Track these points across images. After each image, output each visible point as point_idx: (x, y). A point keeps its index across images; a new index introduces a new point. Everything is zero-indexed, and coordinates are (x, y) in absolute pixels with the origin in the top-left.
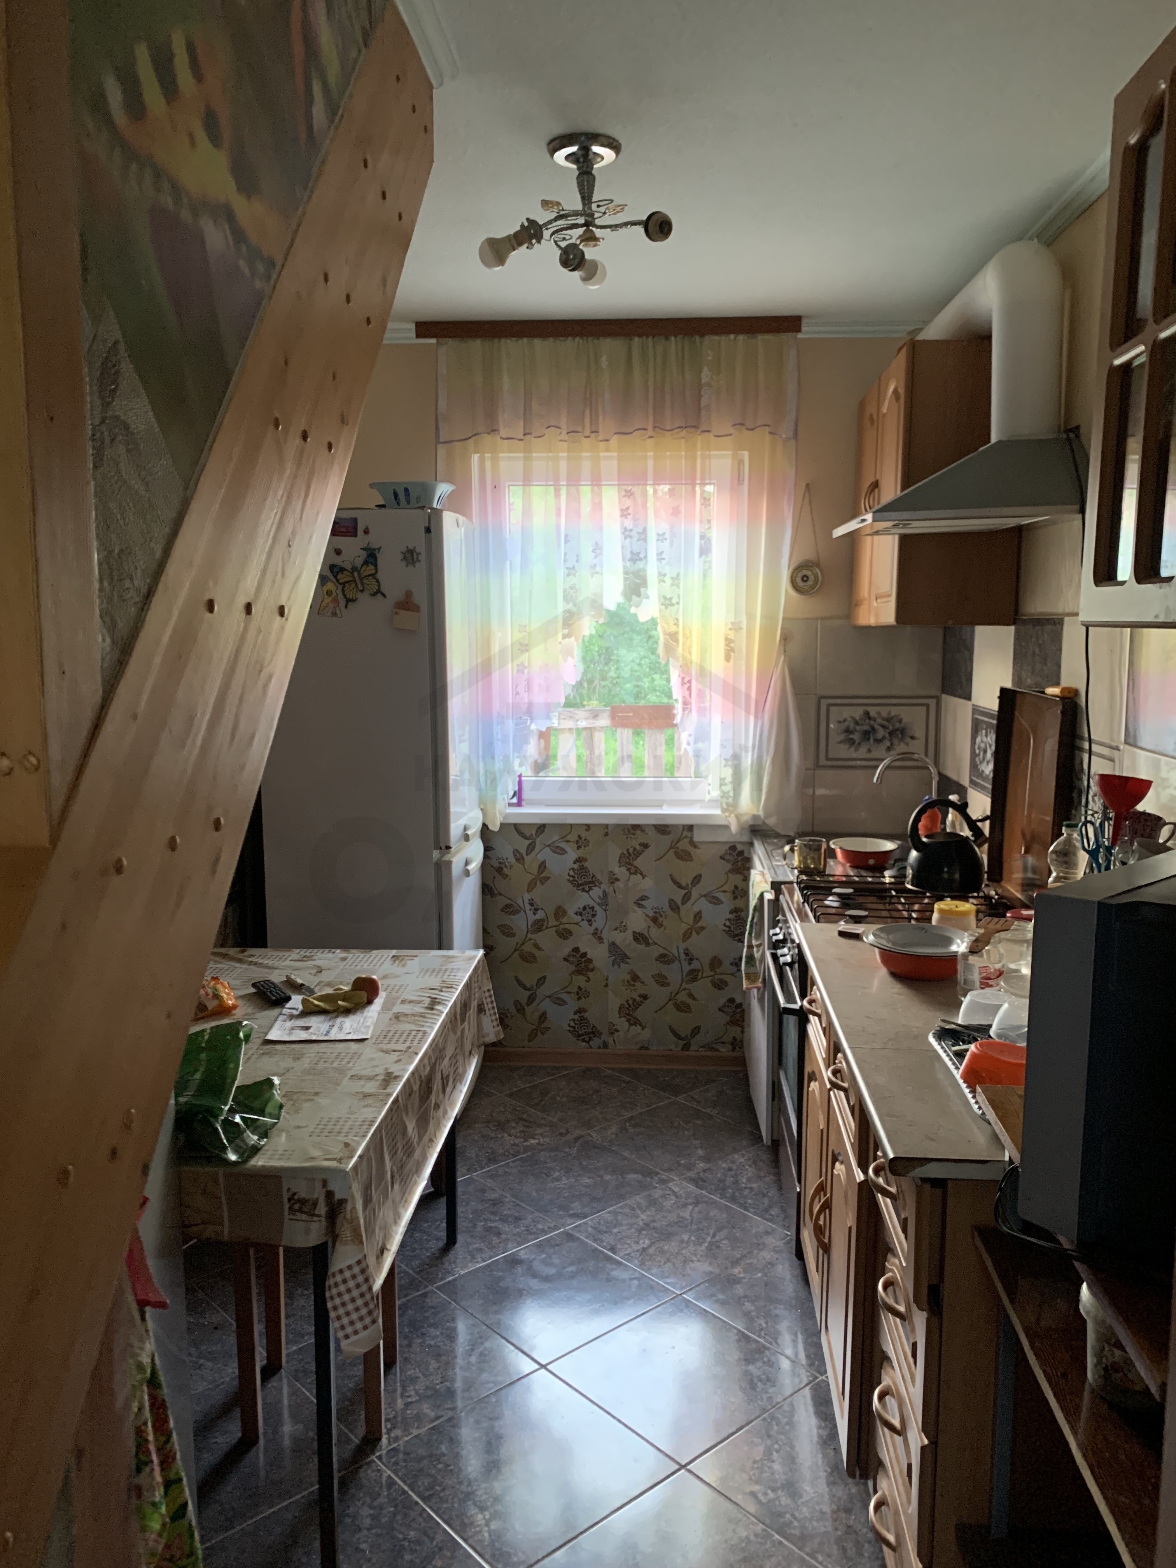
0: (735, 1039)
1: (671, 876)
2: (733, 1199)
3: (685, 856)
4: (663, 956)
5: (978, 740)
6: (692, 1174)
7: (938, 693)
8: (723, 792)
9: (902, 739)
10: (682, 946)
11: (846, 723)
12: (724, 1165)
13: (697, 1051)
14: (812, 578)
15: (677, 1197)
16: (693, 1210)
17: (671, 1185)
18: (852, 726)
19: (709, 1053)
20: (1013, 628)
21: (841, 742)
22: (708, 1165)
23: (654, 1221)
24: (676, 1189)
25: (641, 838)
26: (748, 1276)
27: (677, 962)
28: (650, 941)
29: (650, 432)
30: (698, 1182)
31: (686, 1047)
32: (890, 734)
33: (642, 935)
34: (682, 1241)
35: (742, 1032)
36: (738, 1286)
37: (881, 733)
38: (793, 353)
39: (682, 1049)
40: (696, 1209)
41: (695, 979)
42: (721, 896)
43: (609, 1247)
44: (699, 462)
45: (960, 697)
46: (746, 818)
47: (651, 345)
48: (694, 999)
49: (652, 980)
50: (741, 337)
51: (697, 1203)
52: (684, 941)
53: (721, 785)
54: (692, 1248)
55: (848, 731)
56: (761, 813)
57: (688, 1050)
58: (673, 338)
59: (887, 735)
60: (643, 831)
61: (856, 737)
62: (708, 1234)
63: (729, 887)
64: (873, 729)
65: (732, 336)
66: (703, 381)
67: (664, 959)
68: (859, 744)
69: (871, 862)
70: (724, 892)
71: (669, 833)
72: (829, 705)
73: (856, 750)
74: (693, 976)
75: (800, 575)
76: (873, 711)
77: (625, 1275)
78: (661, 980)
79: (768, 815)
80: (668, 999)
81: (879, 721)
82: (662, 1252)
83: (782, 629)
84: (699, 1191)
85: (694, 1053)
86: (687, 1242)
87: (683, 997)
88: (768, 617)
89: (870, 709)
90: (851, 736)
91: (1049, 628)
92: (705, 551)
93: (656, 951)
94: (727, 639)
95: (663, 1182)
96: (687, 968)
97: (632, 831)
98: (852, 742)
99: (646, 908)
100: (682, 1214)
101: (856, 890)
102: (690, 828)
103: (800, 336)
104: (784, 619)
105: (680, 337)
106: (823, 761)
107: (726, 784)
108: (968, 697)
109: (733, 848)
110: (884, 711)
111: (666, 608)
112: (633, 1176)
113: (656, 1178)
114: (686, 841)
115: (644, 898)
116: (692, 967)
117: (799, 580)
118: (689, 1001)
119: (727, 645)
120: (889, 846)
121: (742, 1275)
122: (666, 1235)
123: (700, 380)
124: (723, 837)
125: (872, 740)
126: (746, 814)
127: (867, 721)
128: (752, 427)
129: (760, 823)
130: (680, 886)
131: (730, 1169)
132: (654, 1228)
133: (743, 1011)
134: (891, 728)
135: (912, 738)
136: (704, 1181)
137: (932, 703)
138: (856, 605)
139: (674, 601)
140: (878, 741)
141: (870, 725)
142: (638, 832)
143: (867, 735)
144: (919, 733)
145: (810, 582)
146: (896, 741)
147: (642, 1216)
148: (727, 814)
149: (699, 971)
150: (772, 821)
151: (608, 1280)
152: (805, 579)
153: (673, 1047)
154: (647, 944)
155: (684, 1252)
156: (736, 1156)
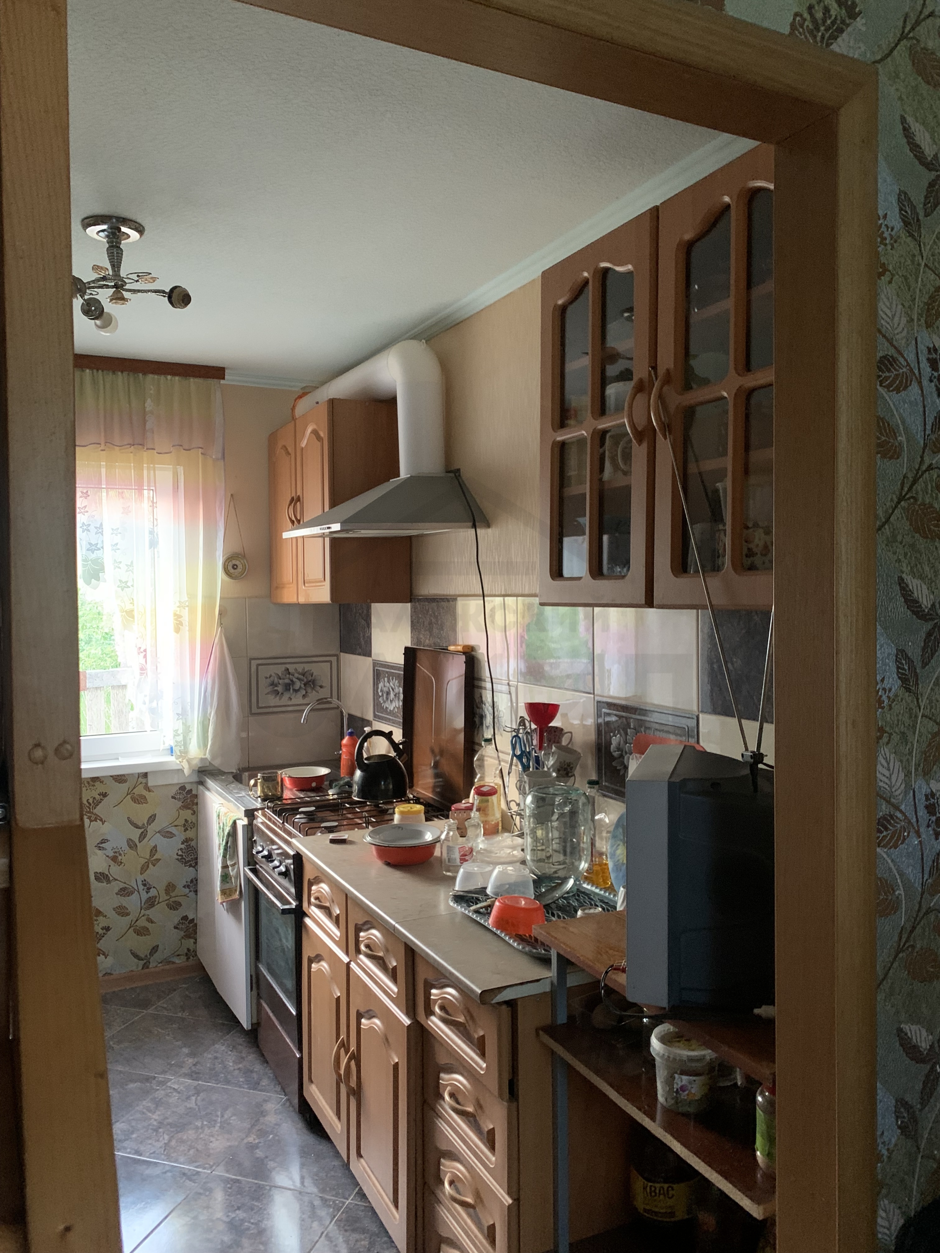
0: (189, 950)
1: (128, 818)
2: (228, 1082)
3: (139, 800)
4: (123, 889)
5: (381, 685)
6: (185, 1070)
7: (338, 652)
8: (176, 741)
9: (313, 689)
10: (140, 878)
11: (272, 679)
12: (210, 1056)
13: (156, 966)
14: (240, 566)
15: (179, 1093)
16: (196, 1099)
17: (169, 1084)
18: (276, 680)
19: (167, 967)
20: (409, 605)
21: (268, 694)
22: (196, 1060)
23: (167, 1118)
24: (176, 1087)
25: (100, 788)
26: (262, 1140)
27: (136, 892)
28: (111, 878)
29: (103, 447)
30: (194, 1075)
31: (146, 966)
32: (305, 685)
33: (102, 874)
34: (197, 1128)
35: (195, 943)
36: (257, 1151)
37: (298, 685)
38: (218, 394)
39: (143, 968)
40: (199, 1098)
41: (152, 905)
42: (173, 830)
43: (133, 1152)
44: (145, 472)
45: (359, 654)
46: (196, 763)
47: (101, 377)
48: (152, 922)
49: (114, 912)
50: (177, 378)
51: (198, 1093)
52: (141, 874)
53: (175, 735)
54: (207, 1131)
55: (273, 684)
56: (208, 756)
57: (148, 968)
58: (119, 373)
59: (303, 686)
60: (102, 782)
61: (280, 689)
62: (218, 1116)
63: (181, 822)
64: (292, 681)
65: (169, 377)
66: (147, 410)
67: (125, 892)
68: (282, 694)
69: (314, 784)
70: (176, 826)
71: (125, 781)
72: (258, 665)
73: (280, 699)
74: (151, 903)
75: (231, 564)
76: (291, 668)
77: (157, 1171)
78: (122, 911)
79: (214, 757)
80: (129, 926)
81: (296, 675)
82: (182, 1141)
83: (220, 606)
84: (197, 1082)
85: (153, 970)
86: (202, 1127)
87: (143, 922)
88: (208, 598)
89: (288, 666)
90: (276, 688)
91: (444, 604)
92: (153, 544)
93: (116, 886)
94: (175, 615)
95: (162, 1083)
96: (145, 896)
97: (91, 783)
98: (277, 693)
99: (106, 849)
100: (188, 1106)
101: (317, 807)
102: (145, 775)
103: (222, 382)
104: (221, 598)
105: (125, 374)
106: (255, 710)
107: (179, 735)
108: (368, 654)
109: (183, 788)
110: (300, 668)
111: (122, 590)
112: (131, 1086)
113: (154, 1082)
114: (141, 786)
115: (104, 841)
116: (150, 895)
117: (230, 568)
118: (148, 925)
119: (176, 620)
120: (323, 771)
121: (257, 1141)
122: (180, 1127)
123: (145, 408)
124: (176, 780)
125: (291, 690)
126: (195, 758)
127: (288, 676)
128: (187, 448)
129: (208, 764)
130: (137, 827)
131: (216, 1058)
132: (169, 1124)
133: (196, 925)
134: (305, 680)
135: (321, 687)
136: (196, 1073)
137: (334, 659)
138: (277, 588)
139: (129, 584)
140: (296, 691)
141: (289, 679)
142: (97, 784)
143: (287, 687)
144: (326, 683)
145: (239, 570)
146: (309, 690)
147: (154, 1117)
148: (180, 760)
149: (156, 897)
150: (217, 763)
151: (144, 1180)
152: (235, 567)
153: (134, 968)
154: (109, 881)
155: (202, 1136)
156: (217, 1046)
